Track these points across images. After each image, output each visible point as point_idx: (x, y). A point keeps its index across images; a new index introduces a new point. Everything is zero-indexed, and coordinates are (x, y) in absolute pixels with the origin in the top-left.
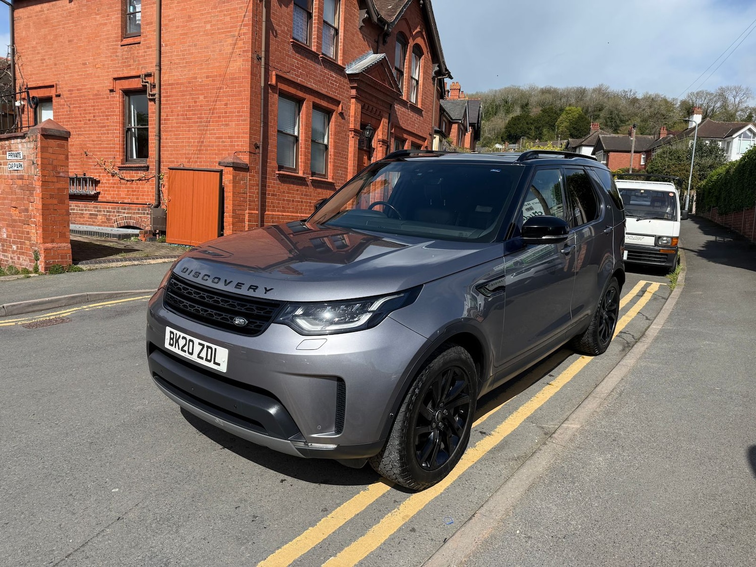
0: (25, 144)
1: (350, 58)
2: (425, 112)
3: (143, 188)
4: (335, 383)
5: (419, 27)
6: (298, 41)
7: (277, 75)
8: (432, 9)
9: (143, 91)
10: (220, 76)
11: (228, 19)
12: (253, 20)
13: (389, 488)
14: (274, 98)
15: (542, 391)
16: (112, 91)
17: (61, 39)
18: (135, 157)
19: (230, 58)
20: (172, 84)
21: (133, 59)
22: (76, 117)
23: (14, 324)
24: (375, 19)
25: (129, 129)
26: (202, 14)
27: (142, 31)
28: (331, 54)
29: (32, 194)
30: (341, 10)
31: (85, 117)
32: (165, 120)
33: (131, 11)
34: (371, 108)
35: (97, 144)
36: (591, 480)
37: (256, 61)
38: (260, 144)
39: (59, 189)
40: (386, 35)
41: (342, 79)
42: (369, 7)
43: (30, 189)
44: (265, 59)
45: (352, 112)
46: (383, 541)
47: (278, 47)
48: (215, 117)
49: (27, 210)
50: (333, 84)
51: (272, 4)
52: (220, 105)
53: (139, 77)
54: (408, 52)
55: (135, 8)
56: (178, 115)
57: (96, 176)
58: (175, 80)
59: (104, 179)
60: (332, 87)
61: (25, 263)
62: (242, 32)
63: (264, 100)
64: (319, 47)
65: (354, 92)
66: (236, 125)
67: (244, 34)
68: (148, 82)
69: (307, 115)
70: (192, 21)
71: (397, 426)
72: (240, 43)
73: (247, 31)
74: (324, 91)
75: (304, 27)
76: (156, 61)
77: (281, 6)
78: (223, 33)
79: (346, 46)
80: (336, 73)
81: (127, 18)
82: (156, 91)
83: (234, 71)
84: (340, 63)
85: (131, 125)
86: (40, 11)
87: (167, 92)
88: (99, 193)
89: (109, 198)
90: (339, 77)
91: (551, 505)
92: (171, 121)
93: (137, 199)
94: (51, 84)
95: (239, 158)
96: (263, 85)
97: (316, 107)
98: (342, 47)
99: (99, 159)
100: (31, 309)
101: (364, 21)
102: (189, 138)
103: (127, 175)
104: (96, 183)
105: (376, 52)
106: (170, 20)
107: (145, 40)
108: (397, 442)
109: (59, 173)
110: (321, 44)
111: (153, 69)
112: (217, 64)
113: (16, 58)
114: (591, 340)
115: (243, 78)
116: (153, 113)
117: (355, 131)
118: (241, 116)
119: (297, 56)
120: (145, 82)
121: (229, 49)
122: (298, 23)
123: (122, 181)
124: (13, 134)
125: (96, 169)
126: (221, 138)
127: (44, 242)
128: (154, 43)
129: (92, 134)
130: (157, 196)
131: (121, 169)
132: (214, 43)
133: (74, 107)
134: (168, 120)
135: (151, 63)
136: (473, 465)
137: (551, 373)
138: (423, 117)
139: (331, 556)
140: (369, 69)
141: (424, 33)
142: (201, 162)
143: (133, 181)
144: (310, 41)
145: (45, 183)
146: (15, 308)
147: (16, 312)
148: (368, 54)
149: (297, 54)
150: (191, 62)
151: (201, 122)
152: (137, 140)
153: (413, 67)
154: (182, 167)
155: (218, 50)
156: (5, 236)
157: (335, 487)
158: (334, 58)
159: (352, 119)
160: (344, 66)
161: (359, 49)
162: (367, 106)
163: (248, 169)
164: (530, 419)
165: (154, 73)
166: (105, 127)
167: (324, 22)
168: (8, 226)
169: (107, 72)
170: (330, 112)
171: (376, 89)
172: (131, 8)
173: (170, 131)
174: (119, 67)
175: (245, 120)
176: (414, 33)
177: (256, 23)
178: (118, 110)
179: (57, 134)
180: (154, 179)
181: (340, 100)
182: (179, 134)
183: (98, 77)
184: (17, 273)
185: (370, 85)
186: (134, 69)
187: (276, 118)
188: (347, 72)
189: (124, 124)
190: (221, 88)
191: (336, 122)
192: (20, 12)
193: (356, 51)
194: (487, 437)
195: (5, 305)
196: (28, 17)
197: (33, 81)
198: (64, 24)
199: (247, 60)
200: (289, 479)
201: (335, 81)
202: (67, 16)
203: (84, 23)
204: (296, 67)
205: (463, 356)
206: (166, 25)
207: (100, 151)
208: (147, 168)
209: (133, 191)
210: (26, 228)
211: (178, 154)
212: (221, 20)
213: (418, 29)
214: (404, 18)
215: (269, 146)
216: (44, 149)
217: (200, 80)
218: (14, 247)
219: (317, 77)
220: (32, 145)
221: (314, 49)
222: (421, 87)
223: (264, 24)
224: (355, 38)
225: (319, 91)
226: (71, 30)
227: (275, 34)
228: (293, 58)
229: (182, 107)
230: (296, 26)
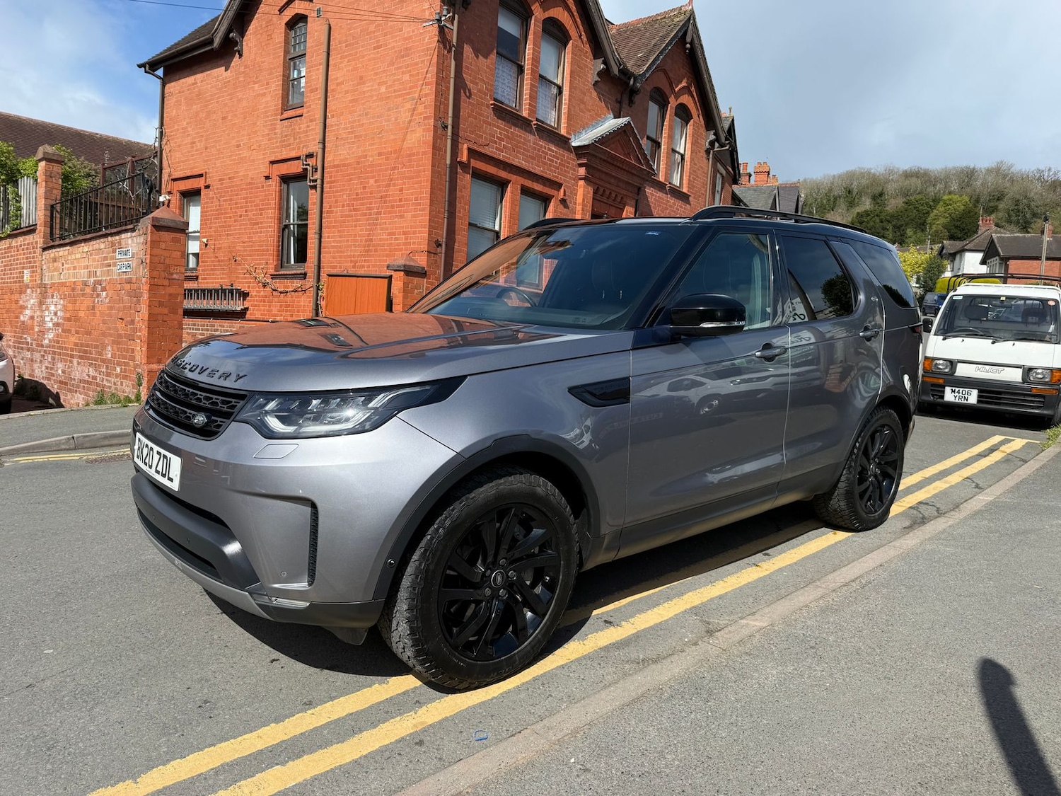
0: (135, 238)
1: (577, 124)
2: (694, 198)
3: (298, 302)
4: (308, 510)
5: (685, 80)
6: (502, 103)
7: (469, 150)
8: (704, 55)
9: (302, 177)
10: (395, 152)
11: (407, 77)
12: (438, 77)
13: (419, 683)
14: (465, 179)
15: (739, 574)
16: (267, 178)
17: (214, 116)
18: (292, 262)
19: (407, 128)
20: (338, 166)
21: (294, 137)
22: (226, 213)
23: (78, 458)
24: (616, 71)
25: (287, 226)
26: (376, 74)
27: (305, 100)
28: (551, 119)
29: (138, 301)
30: (566, 60)
31: (236, 212)
32: (328, 212)
33: (296, 76)
34: (607, 192)
35: (248, 246)
36: (737, 700)
37: (440, 131)
38: (443, 241)
39: (170, 295)
40: (633, 92)
41: (566, 154)
42: (607, 55)
43: (135, 294)
44: (453, 127)
45: (579, 199)
46: (364, 753)
47: (472, 111)
48: (387, 207)
49: (132, 322)
50: (552, 161)
51: (464, 55)
52: (393, 191)
53: (298, 158)
54: (668, 116)
55: (299, 72)
56: (343, 206)
57: (245, 287)
58: (341, 160)
59: (255, 291)
60: (550, 165)
61: (127, 390)
62: (422, 93)
63: (450, 182)
64: (533, 110)
65: (582, 171)
66: (414, 216)
67: (426, 95)
68: (309, 165)
69: (513, 202)
70: (364, 83)
71: (406, 582)
72: (421, 108)
73: (430, 90)
74: (538, 170)
75: (513, 85)
76: (319, 137)
77: (477, 57)
78: (400, 96)
79: (572, 109)
80: (557, 145)
81: (289, 84)
82: (318, 176)
83: (410, 146)
84: (563, 132)
85: (289, 221)
86: (193, 84)
87: (331, 177)
88: (247, 309)
89: (258, 316)
90: (561, 151)
91: (651, 729)
92: (335, 213)
93: (292, 316)
94: (200, 173)
95: (414, 260)
96: (448, 162)
97: (526, 191)
98: (566, 111)
99: (249, 265)
100: (107, 442)
101: (599, 74)
102: (355, 236)
103: (280, 285)
104: (244, 295)
105: (617, 116)
106: (338, 84)
107: (308, 112)
108: (405, 607)
109: (172, 274)
110: (535, 107)
111: (315, 148)
112: (392, 137)
113: (164, 142)
114: (843, 504)
115: (424, 153)
116: (314, 204)
118: (419, 204)
119: (501, 123)
120: (306, 165)
121: (405, 116)
122: (504, 80)
123: (275, 293)
124: (124, 228)
125: (246, 278)
126: (394, 234)
127: (148, 363)
128: (319, 115)
129: (243, 234)
130: (314, 311)
131: (274, 277)
132: (389, 109)
133: (225, 201)
134: (332, 212)
135: (314, 140)
136: (566, 664)
137: (767, 552)
138: (690, 204)
139: (277, 764)
140: (604, 140)
141: (693, 88)
142: (368, 267)
143: (287, 292)
144: (519, 103)
145: (153, 287)
146: (87, 439)
147: (88, 445)
148: (606, 120)
149: (499, 121)
150: (361, 136)
151: (370, 214)
152: (296, 239)
153: (677, 136)
154: (345, 273)
155: (393, 119)
156: (110, 356)
157: (341, 675)
158: (556, 126)
159: (579, 208)
160: (568, 136)
161: (592, 113)
162: (601, 190)
163: (426, 273)
164: (695, 611)
165: (317, 153)
166: (257, 224)
167: (541, 76)
168: (114, 342)
169: (264, 154)
170: (548, 199)
171: (616, 166)
172: (296, 72)
173: (334, 227)
174: (277, 147)
175: (423, 210)
176: (676, 90)
177: (441, 80)
178: (273, 201)
179: (171, 225)
180: (311, 289)
181: (560, 182)
182: (343, 231)
183: (253, 161)
184: (119, 401)
185: (604, 160)
186: (294, 149)
187: (467, 207)
188: (573, 144)
189: (280, 220)
190: (394, 168)
191: (555, 211)
192: (172, 87)
193: (588, 115)
194: (612, 628)
195: (75, 435)
196: (180, 92)
197: (181, 170)
198: (218, 98)
199: (428, 130)
200: (284, 659)
201: (554, 157)
202: (222, 88)
203: (240, 95)
204: (498, 138)
205: (540, 490)
206: (333, 90)
207: (251, 255)
208: (304, 276)
209: (287, 306)
210: (131, 345)
211: (341, 257)
212: (399, 80)
213: (684, 84)
214: (659, 69)
215: (456, 244)
216: (154, 244)
217: (371, 159)
218: (118, 369)
219: (528, 151)
220: (141, 239)
221: (525, 113)
222: (689, 163)
223: (452, 81)
224: (587, 98)
225: (531, 170)
226: (225, 105)
227: (468, 94)
228: (494, 126)
229: (349, 195)
230: (500, 84)
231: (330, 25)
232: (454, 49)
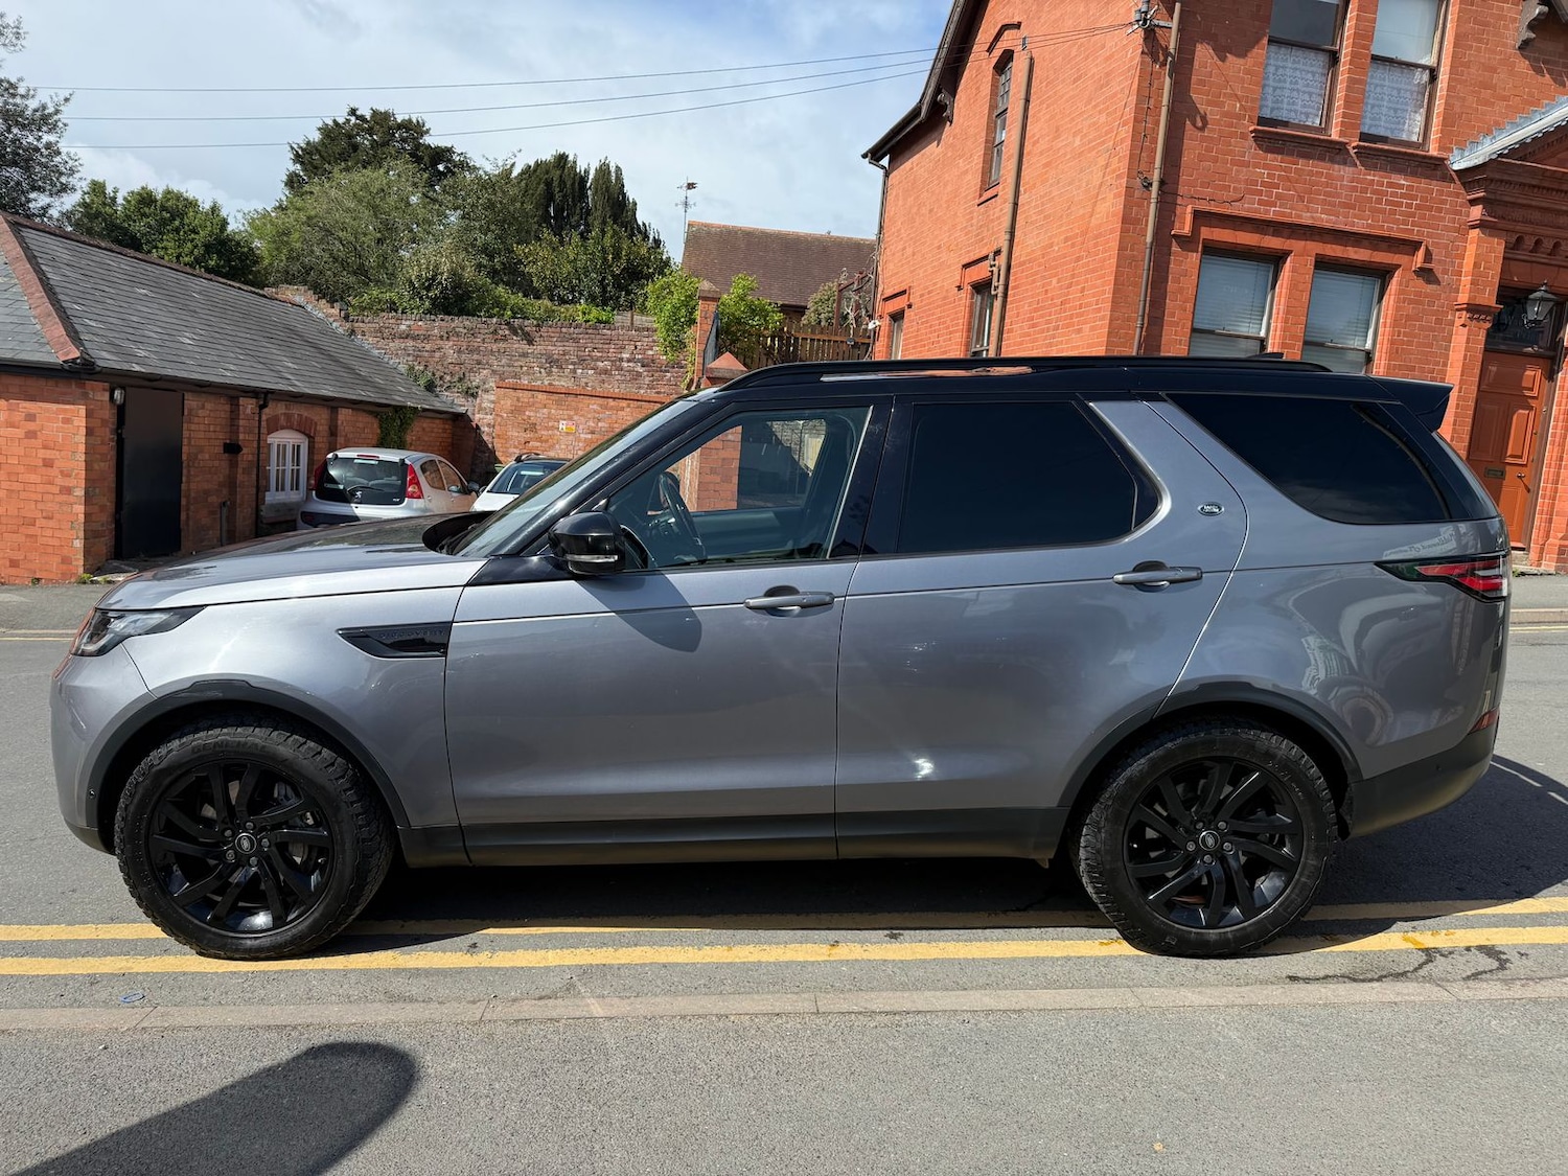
1: (1459, 129)
6: (1283, 125)
7: (1198, 213)
9: (988, 283)
10: (1082, 233)
11: (1103, 118)
12: (1137, 110)
14: (1188, 261)
16: (959, 288)
17: (923, 210)
19: (1098, 195)
20: (1024, 263)
21: (988, 226)
26: (1073, 120)
27: (1001, 174)
28: (1405, 131)
30: (1450, 18)
31: (929, 338)
34: (1549, 243)
37: (1136, 193)
41: (1436, 186)
44: (1162, 183)
45: (1468, 264)
47: (1209, 150)
50: (1398, 204)
51: (1195, 64)
52: (1074, 293)
53: (985, 258)
58: (1028, 254)
60: (1393, 212)
62: (1118, 138)
64: (1351, 124)
65: (1476, 212)
66: (1093, 329)
67: (1121, 142)
68: (995, 266)
69: (1293, 286)
70: (1060, 136)
72: (1114, 162)
73: (1125, 133)
74: (1360, 226)
75: (1317, 89)
76: (1009, 225)
77: (1223, 59)
78: (1094, 148)
79: (1458, 104)
80: (1410, 175)
82: (1001, 280)
83: (1099, 222)
84: (1433, 149)
87: (1017, 279)
90: (1422, 184)
92: (1016, 332)
94: (906, 288)
96: (1149, 239)
97: (1323, 264)
98: (1442, 109)
101: (1533, 26)
107: (1002, 190)
110: (1356, 116)
111: (1004, 240)
112: (1081, 212)
115: (1112, 231)
117: (1474, 309)
118: (1100, 310)
119: (1273, 159)
120: (992, 267)
121: (1097, 178)
122: (1297, 82)
128: (1011, 192)
132: (1082, 170)
134: (1012, 330)
135: (1005, 228)
144: (1327, 118)
149: (1269, 156)
150: (1050, 215)
155: (1085, 184)
158: (1416, 142)
159: (1465, 280)
160: (1444, 155)
161: (1516, 101)
162: (1529, 241)
165: (1005, 247)
167: (1376, 60)
169: (959, 255)
170: (1388, 272)
174: (971, 244)
175: (1102, 318)
178: (962, 321)
181: (1416, 238)
183: (949, 266)
185: (1534, 186)
186: (984, 245)
187: (1189, 305)
188: (1456, 167)
189: (968, 345)
191: (1400, 292)
192: (893, 178)
193: (1500, 106)
196: (900, 182)
197: (892, 286)
198: (928, 184)
199: (1119, 195)
201: (1404, 195)
202: (932, 170)
203: (947, 176)
204: (1264, 184)
217: (1056, 248)
219: (1338, 195)
221: (1335, 134)
223: (1165, 110)
224: (1500, 77)
225: (1342, 227)
226: (934, 192)
227: (1200, 124)
228: (1257, 165)
229: (1030, 304)
230: (1287, 93)
231: (1031, 59)
232: (1170, 59)
